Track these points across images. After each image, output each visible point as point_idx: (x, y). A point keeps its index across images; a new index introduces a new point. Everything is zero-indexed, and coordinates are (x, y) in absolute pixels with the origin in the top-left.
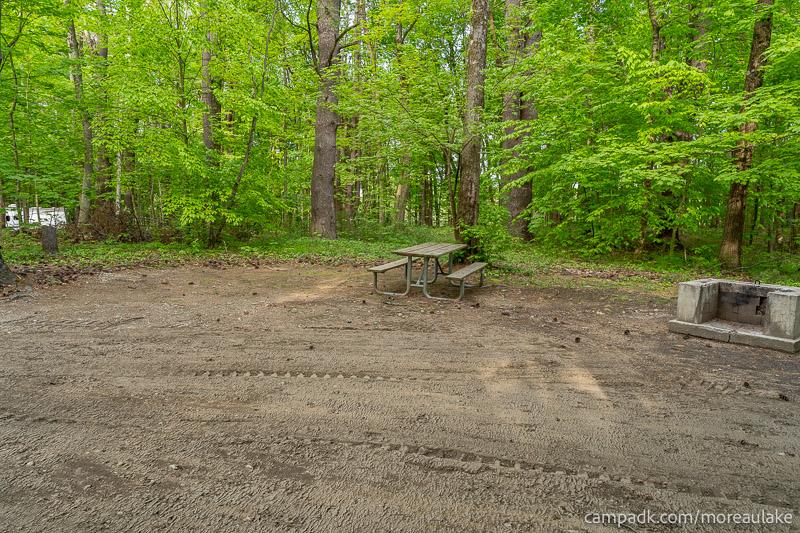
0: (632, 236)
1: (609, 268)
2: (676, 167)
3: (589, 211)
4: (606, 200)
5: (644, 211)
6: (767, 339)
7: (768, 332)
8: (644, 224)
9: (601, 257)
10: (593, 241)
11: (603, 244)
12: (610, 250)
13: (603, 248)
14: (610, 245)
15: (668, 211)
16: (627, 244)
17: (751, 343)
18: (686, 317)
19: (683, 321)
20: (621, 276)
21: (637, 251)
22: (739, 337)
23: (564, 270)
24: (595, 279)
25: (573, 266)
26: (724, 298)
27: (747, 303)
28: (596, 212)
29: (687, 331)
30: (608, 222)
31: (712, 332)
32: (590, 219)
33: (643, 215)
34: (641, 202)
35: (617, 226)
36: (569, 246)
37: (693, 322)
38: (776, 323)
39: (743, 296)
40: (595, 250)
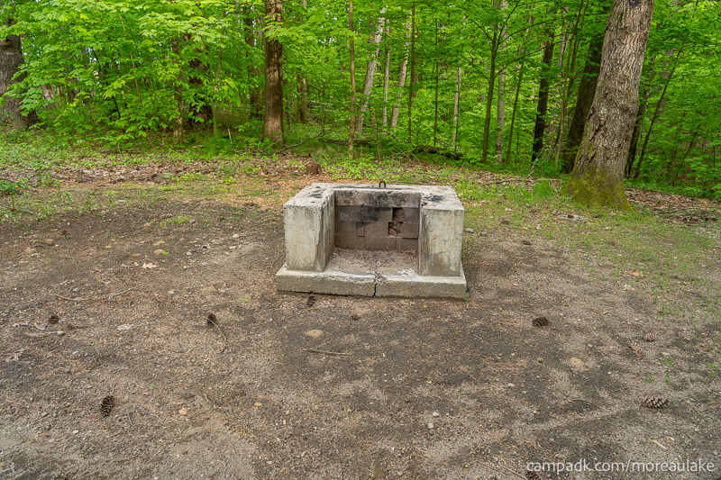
0: (169, 116)
1: (148, 161)
2: (212, 19)
3: (108, 84)
4: (127, 67)
5: (179, 83)
6: (430, 284)
7: (426, 271)
8: (179, 99)
9: (134, 146)
10: (120, 123)
11: (133, 128)
12: (145, 134)
13: (134, 133)
14: (144, 129)
15: (205, 83)
16: (165, 126)
17: (407, 293)
18: (301, 263)
19: (298, 269)
20: (167, 175)
21: (176, 133)
22: (390, 286)
23: (81, 173)
24: (130, 185)
25: (96, 163)
26: (343, 216)
27: (376, 219)
28: (117, 85)
29: (308, 287)
30: (135, 98)
31: (349, 284)
32: (109, 94)
33: (176, 89)
34: (173, 71)
35: (147, 103)
36: (88, 132)
37: (314, 269)
38: (436, 255)
39: (369, 209)
40: (125, 137)
